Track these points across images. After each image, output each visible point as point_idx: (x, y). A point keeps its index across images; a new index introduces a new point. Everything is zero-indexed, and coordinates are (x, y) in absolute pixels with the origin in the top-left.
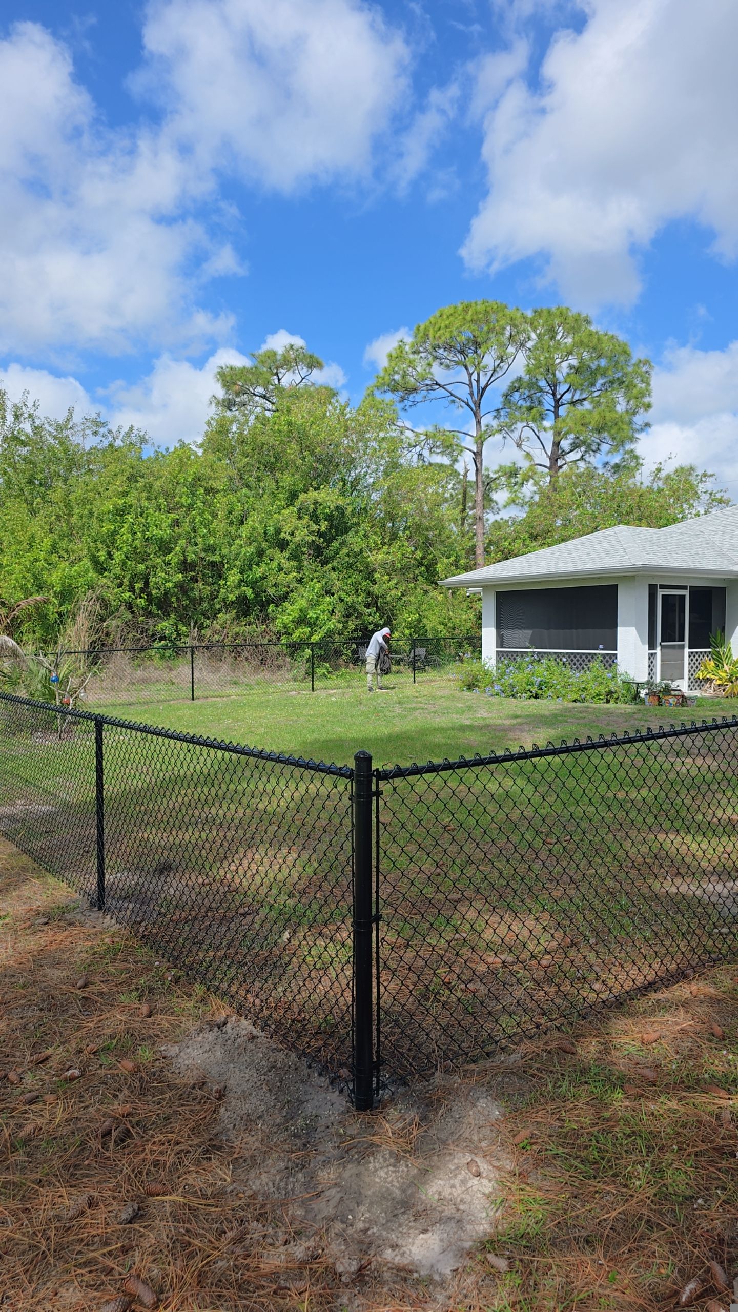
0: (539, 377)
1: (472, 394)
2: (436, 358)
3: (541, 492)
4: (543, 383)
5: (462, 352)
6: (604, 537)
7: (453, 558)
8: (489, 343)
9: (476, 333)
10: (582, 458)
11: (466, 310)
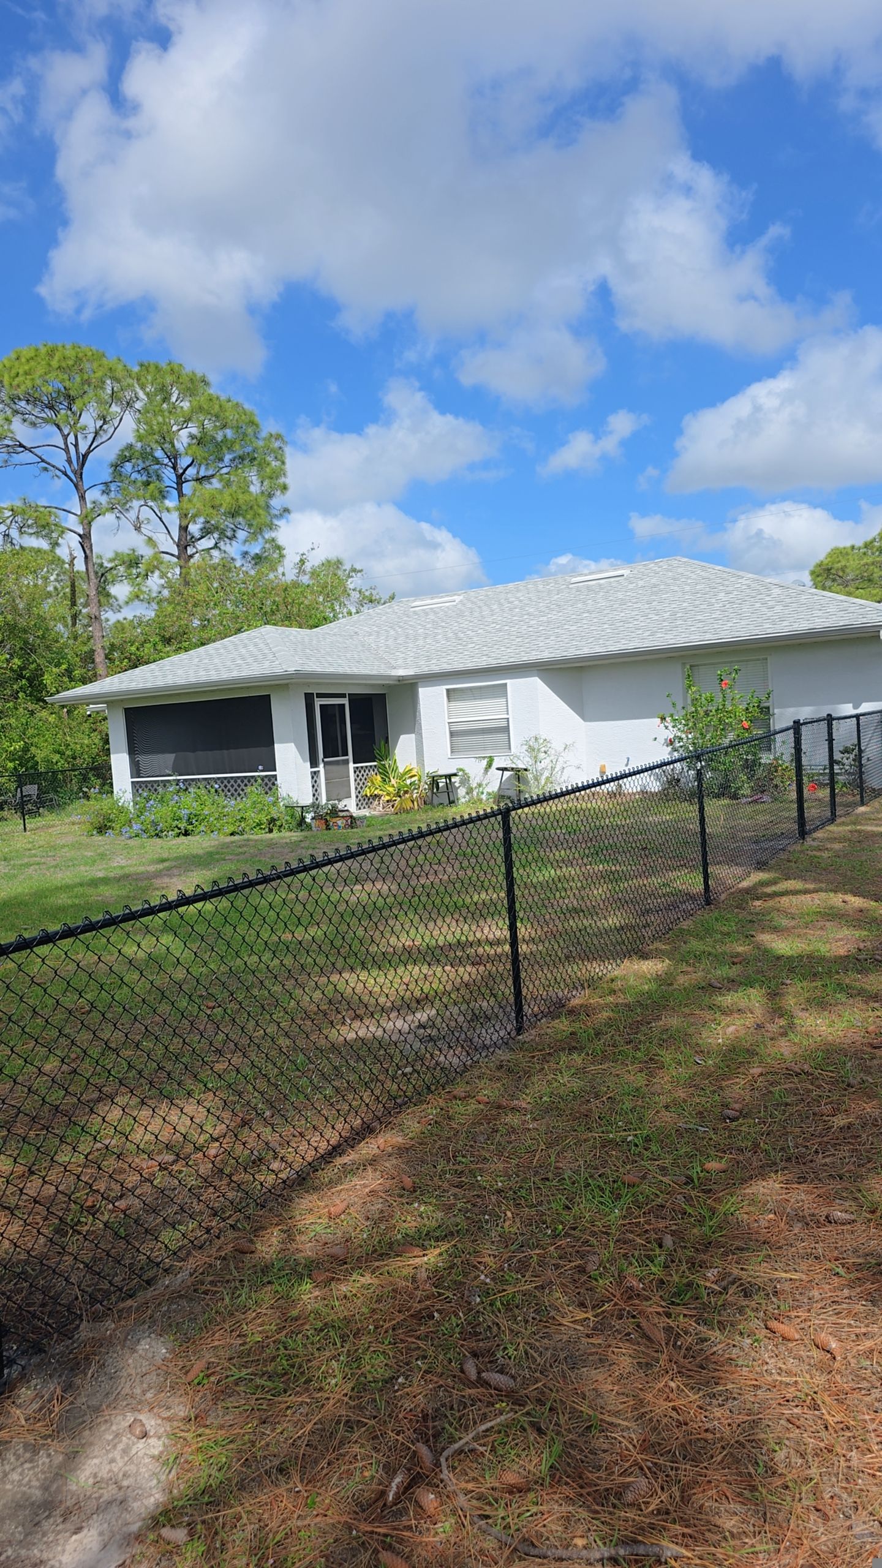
0: (154, 446)
1: (69, 461)
2: (16, 412)
3: (169, 585)
4: (159, 454)
5: (51, 408)
6: (250, 639)
7: (64, 667)
8: (86, 397)
9: (67, 384)
10: (216, 546)
11: (51, 354)
